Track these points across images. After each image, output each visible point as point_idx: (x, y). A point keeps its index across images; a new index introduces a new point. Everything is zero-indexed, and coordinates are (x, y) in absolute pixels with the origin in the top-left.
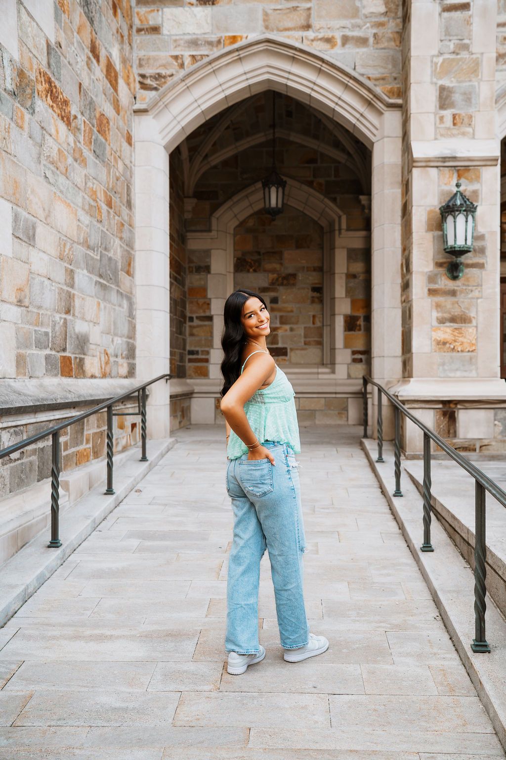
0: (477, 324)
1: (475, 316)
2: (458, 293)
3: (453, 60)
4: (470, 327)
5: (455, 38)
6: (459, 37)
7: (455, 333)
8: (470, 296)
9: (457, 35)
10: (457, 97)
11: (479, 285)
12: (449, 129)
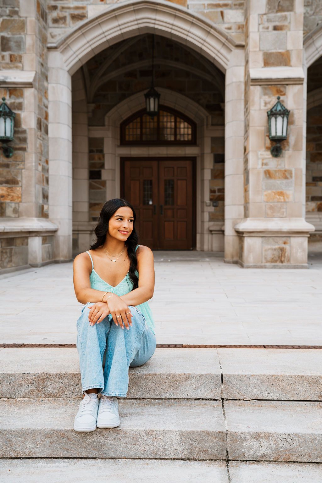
0: (22, 185)
1: (21, 180)
2: (11, 166)
3: (9, 20)
4: (17, 187)
5: (9, 6)
6: (12, 6)
7: (9, 191)
8: (18, 167)
9: (10, 5)
10: (12, 44)
11: (23, 161)
12: (8, 64)
